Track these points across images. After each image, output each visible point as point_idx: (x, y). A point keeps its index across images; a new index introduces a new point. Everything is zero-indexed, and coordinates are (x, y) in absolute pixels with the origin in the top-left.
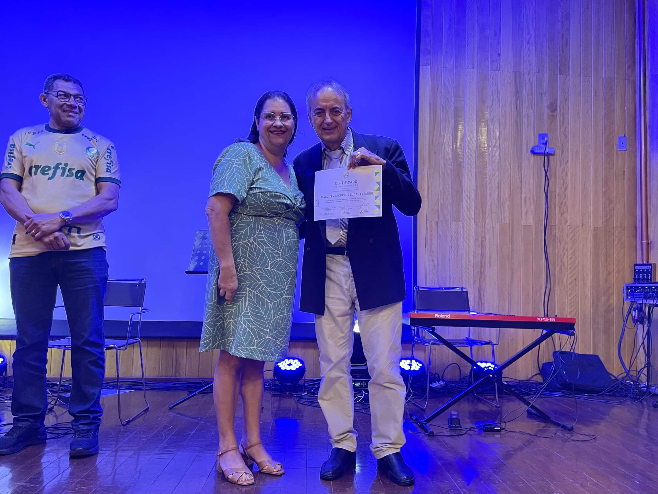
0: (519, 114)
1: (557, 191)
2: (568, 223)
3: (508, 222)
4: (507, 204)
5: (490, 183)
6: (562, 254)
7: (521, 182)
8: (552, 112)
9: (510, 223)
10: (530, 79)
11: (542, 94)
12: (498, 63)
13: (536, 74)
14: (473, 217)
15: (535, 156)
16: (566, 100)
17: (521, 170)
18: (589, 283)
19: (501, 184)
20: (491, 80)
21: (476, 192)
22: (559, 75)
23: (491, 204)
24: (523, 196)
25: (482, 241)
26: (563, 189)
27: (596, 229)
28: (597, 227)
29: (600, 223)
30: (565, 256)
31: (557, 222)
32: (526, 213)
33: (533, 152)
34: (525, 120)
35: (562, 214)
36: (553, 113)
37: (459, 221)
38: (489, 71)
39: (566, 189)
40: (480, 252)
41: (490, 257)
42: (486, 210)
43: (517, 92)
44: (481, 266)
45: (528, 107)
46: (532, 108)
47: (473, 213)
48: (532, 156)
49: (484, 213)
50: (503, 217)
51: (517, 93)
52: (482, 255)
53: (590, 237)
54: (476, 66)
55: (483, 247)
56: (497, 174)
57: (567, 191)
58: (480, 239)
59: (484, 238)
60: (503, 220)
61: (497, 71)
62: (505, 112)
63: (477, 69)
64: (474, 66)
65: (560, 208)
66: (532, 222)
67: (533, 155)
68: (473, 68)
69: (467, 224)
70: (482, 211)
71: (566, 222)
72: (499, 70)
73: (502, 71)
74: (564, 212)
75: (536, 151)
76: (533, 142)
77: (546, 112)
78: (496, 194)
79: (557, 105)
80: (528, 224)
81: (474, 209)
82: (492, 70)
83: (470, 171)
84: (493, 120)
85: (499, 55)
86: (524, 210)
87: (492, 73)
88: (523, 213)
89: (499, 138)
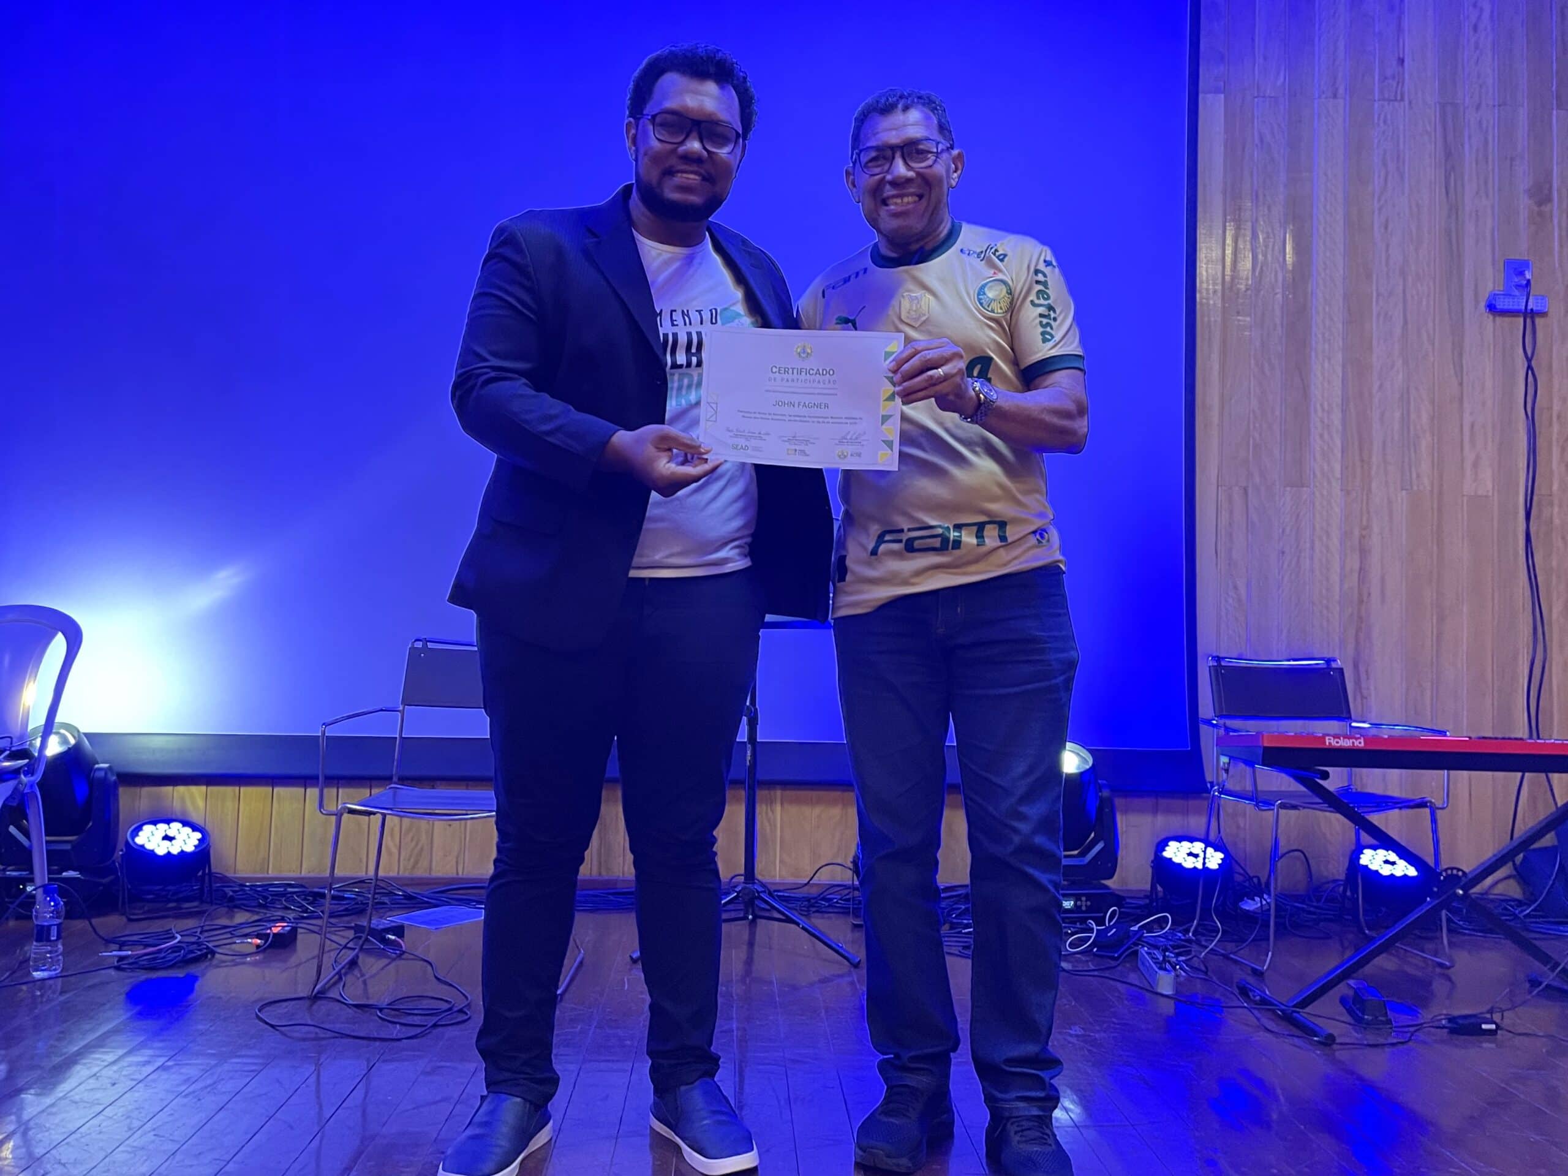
0: (1454, 210)
1: (1556, 407)
3: (1429, 488)
4: (1425, 443)
5: (1381, 386)
7: (1461, 384)
8: (1540, 204)
9: (1432, 491)
10: (1480, 122)
11: (1512, 159)
12: (1398, 83)
13: (1496, 108)
14: (1338, 475)
15: (1499, 320)
17: (1461, 355)
19: (1408, 389)
20: (1382, 124)
21: (1344, 412)
22: (1555, 112)
23: (1384, 443)
24: (1467, 419)
25: (1362, 537)
31: (1555, 487)
32: (1476, 465)
33: (1491, 308)
34: (1470, 228)
36: (1543, 208)
37: (1303, 486)
38: (1376, 105)
40: (1357, 566)
41: (1383, 580)
42: (1370, 457)
43: (1448, 155)
44: (1361, 601)
45: (1477, 193)
46: (1487, 196)
47: (1337, 467)
48: (1488, 319)
49: (1366, 464)
50: (1414, 475)
51: (1450, 158)
52: (1363, 571)
54: (1341, 91)
55: (1364, 552)
56: (1399, 363)
58: (1356, 532)
59: (1366, 530)
60: (1415, 484)
61: (1396, 104)
62: (1418, 205)
63: (1345, 99)
64: (1337, 89)
65: (1563, 450)
66: (1490, 486)
67: (1491, 317)
68: (1335, 96)
69: (1322, 495)
70: (1362, 461)
72: (1402, 99)
73: (1410, 103)
75: (1500, 305)
76: (1492, 282)
77: (1524, 204)
78: (1397, 415)
79: (1551, 187)
80: (1480, 493)
81: (1339, 455)
82: (1384, 100)
83: (1329, 359)
84: (1386, 228)
85: (1401, 61)
86: (1470, 456)
87: (1383, 106)
88: (1468, 465)
89: (1403, 274)
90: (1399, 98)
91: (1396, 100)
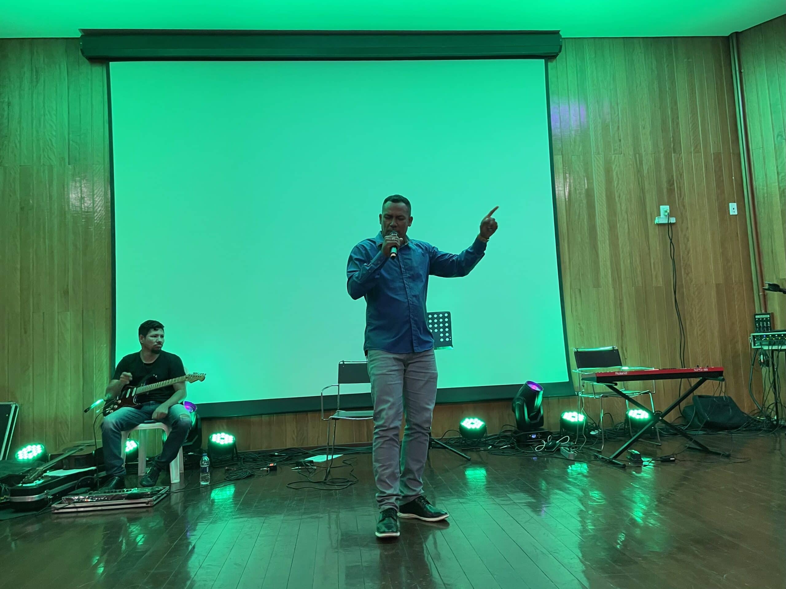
0: (642, 190)
1: (681, 255)
2: (694, 282)
3: (641, 285)
4: (639, 269)
5: (622, 252)
6: (691, 310)
7: (649, 249)
8: (670, 186)
9: (643, 286)
10: (648, 160)
11: (660, 171)
12: (620, 148)
13: (653, 154)
16: (681, 175)
17: (648, 239)
18: (716, 334)
19: (632, 252)
20: (615, 162)
21: (611, 261)
22: (673, 154)
23: (625, 270)
24: (652, 261)
25: (620, 304)
26: (686, 253)
27: (718, 286)
28: (719, 284)
29: (721, 281)
30: (694, 311)
31: (683, 282)
32: (656, 276)
34: (648, 195)
35: (687, 274)
36: (671, 188)
37: (599, 287)
38: (613, 156)
39: (688, 253)
40: (620, 313)
41: (628, 318)
42: (621, 276)
43: (638, 171)
44: (622, 325)
45: (649, 184)
46: (652, 184)
47: (610, 280)
48: (656, 227)
49: (619, 277)
50: (636, 281)
51: (639, 173)
52: (622, 315)
53: (713, 293)
54: (601, 151)
55: (622, 308)
56: (628, 244)
57: (689, 255)
58: (618, 302)
59: (621, 300)
60: (636, 283)
62: (630, 189)
63: (602, 154)
64: (599, 151)
65: (685, 269)
66: (661, 283)
68: (599, 153)
69: (606, 290)
71: (692, 281)
73: (624, 154)
74: (689, 273)
77: (665, 187)
78: (629, 261)
79: (673, 181)
80: (658, 286)
81: (611, 276)
82: (616, 154)
83: (604, 243)
84: (620, 197)
85: (620, 140)
86: (654, 273)
87: (615, 156)
88: (654, 276)
89: (627, 212)
90: (620, 153)
91: (619, 154)
